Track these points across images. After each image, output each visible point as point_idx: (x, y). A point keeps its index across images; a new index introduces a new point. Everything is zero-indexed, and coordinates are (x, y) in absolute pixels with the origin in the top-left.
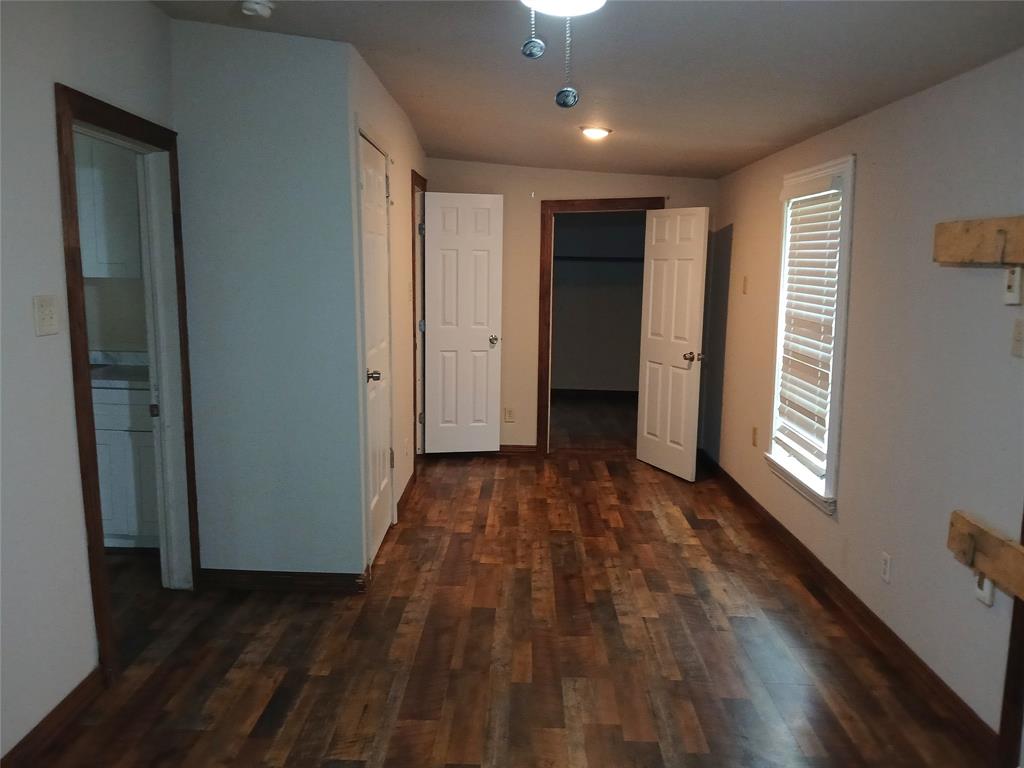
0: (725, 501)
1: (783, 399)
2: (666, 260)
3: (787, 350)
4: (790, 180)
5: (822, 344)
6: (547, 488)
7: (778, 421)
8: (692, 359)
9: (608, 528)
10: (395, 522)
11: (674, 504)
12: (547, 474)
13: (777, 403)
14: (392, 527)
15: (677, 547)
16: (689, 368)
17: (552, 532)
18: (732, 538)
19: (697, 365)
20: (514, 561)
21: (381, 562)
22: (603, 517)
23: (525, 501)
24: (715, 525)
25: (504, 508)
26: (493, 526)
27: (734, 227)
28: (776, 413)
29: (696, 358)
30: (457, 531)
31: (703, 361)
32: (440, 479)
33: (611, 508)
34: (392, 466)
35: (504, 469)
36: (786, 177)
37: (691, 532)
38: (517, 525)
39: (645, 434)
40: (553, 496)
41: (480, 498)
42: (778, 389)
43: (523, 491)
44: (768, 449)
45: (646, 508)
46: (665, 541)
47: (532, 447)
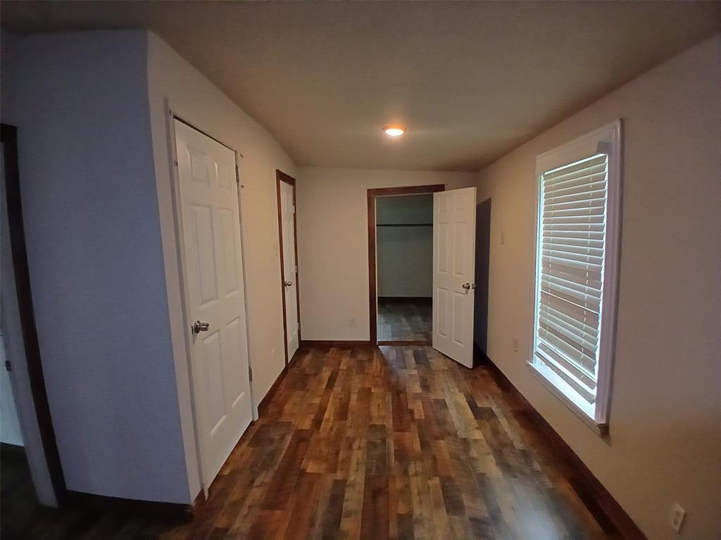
0: (494, 387)
1: (542, 324)
2: (447, 223)
3: (545, 287)
4: (541, 159)
5: (587, 287)
6: (374, 377)
7: (538, 341)
8: (468, 288)
9: (413, 420)
10: (256, 418)
11: (460, 392)
12: (374, 364)
13: (538, 327)
14: (252, 424)
15: (465, 441)
16: (467, 293)
17: (371, 426)
18: (506, 430)
19: (472, 291)
20: (334, 470)
21: (226, 473)
22: (410, 407)
23: (357, 391)
24: (492, 415)
25: (341, 399)
26: (328, 420)
27: (492, 199)
28: (537, 334)
29: (471, 288)
30: (299, 428)
31: (476, 289)
32: (305, 369)
33: (416, 396)
34: (251, 379)
35: (348, 359)
36: (537, 157)
37: (474, 423)
38: (346, 419)
39: (438, 333)
40: (376, 386)
41: (326, 388)
42: (538, 316)
43: (357, 381)
44: (531, 359)
45: (440, 397)
46: (456, 435)
47: (366, 342)
